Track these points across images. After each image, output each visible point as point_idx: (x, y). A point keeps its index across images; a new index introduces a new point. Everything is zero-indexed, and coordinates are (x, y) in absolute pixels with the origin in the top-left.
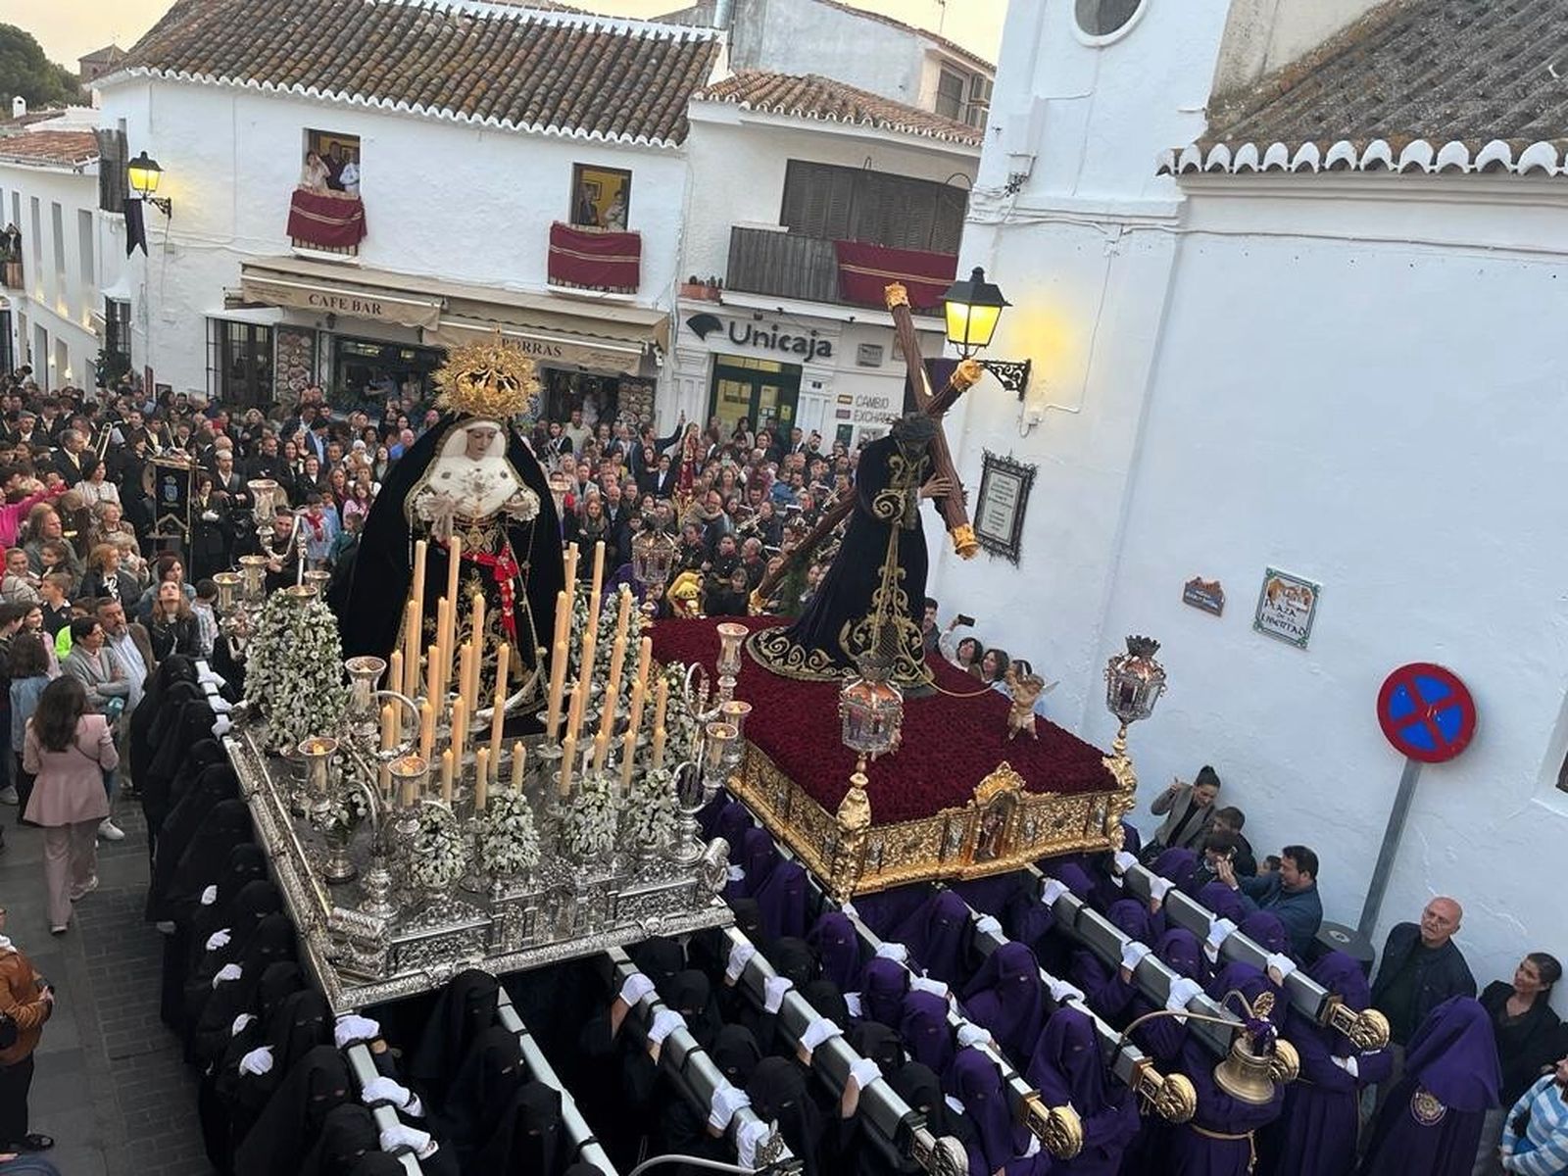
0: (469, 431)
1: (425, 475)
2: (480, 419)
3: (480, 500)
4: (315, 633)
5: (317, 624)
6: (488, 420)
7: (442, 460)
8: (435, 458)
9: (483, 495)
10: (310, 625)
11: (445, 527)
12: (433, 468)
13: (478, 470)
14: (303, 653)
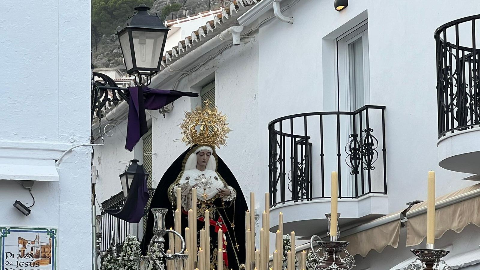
0: (197, 154)
1: (177, 179)
2: (202, 145)
3: (205, 189)
4: (131, 248)
5: (132, 244)
6: (206, 145)
7: (185, 172)
8: (182, 171)
9: (206, 187)
10: (129, 245)
11: (187, 202)
12: (181, 176)
13: (203, 175)
14: (126, 258)
